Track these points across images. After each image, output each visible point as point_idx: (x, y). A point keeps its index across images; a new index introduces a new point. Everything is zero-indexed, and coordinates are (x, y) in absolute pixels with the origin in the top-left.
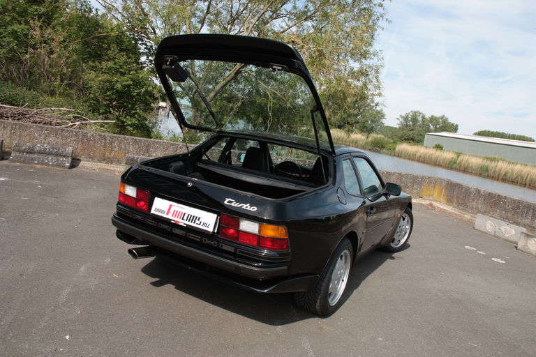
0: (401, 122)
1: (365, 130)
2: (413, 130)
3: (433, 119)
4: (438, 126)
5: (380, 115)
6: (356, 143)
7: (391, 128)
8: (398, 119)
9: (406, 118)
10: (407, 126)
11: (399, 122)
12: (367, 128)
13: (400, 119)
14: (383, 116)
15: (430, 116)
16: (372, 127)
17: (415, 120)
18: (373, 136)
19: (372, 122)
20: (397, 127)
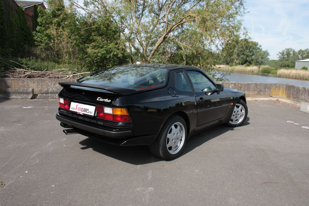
0: (280, 56)
1: (258, 64)
2: (288, 60)
3: (301, 52)
4: (304, 56)
5: (266, 54)
6: (253, 72)
7: (274, 61)
8: (278, 54)
9: (283, 54)
10: (284, 58)
11: (278, 56)
12: (259, 62)
13: (279, 55)
14: (268, 54)
15: (299, 50)
16: (262, 62)
17: (288, 54)
18: (262, 67)
19: (261, 58)
20: (277, 59)
